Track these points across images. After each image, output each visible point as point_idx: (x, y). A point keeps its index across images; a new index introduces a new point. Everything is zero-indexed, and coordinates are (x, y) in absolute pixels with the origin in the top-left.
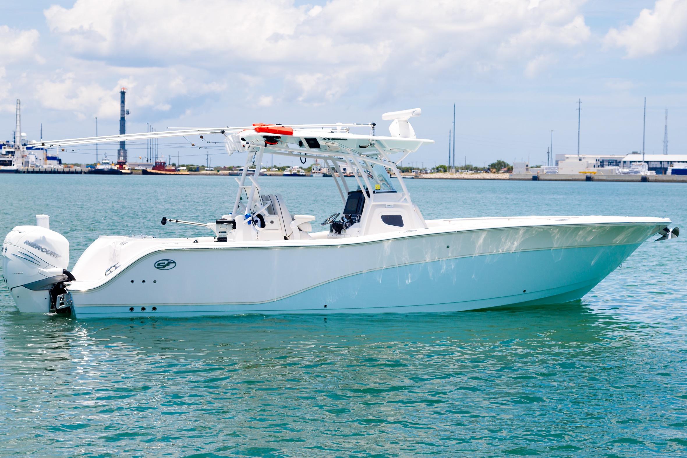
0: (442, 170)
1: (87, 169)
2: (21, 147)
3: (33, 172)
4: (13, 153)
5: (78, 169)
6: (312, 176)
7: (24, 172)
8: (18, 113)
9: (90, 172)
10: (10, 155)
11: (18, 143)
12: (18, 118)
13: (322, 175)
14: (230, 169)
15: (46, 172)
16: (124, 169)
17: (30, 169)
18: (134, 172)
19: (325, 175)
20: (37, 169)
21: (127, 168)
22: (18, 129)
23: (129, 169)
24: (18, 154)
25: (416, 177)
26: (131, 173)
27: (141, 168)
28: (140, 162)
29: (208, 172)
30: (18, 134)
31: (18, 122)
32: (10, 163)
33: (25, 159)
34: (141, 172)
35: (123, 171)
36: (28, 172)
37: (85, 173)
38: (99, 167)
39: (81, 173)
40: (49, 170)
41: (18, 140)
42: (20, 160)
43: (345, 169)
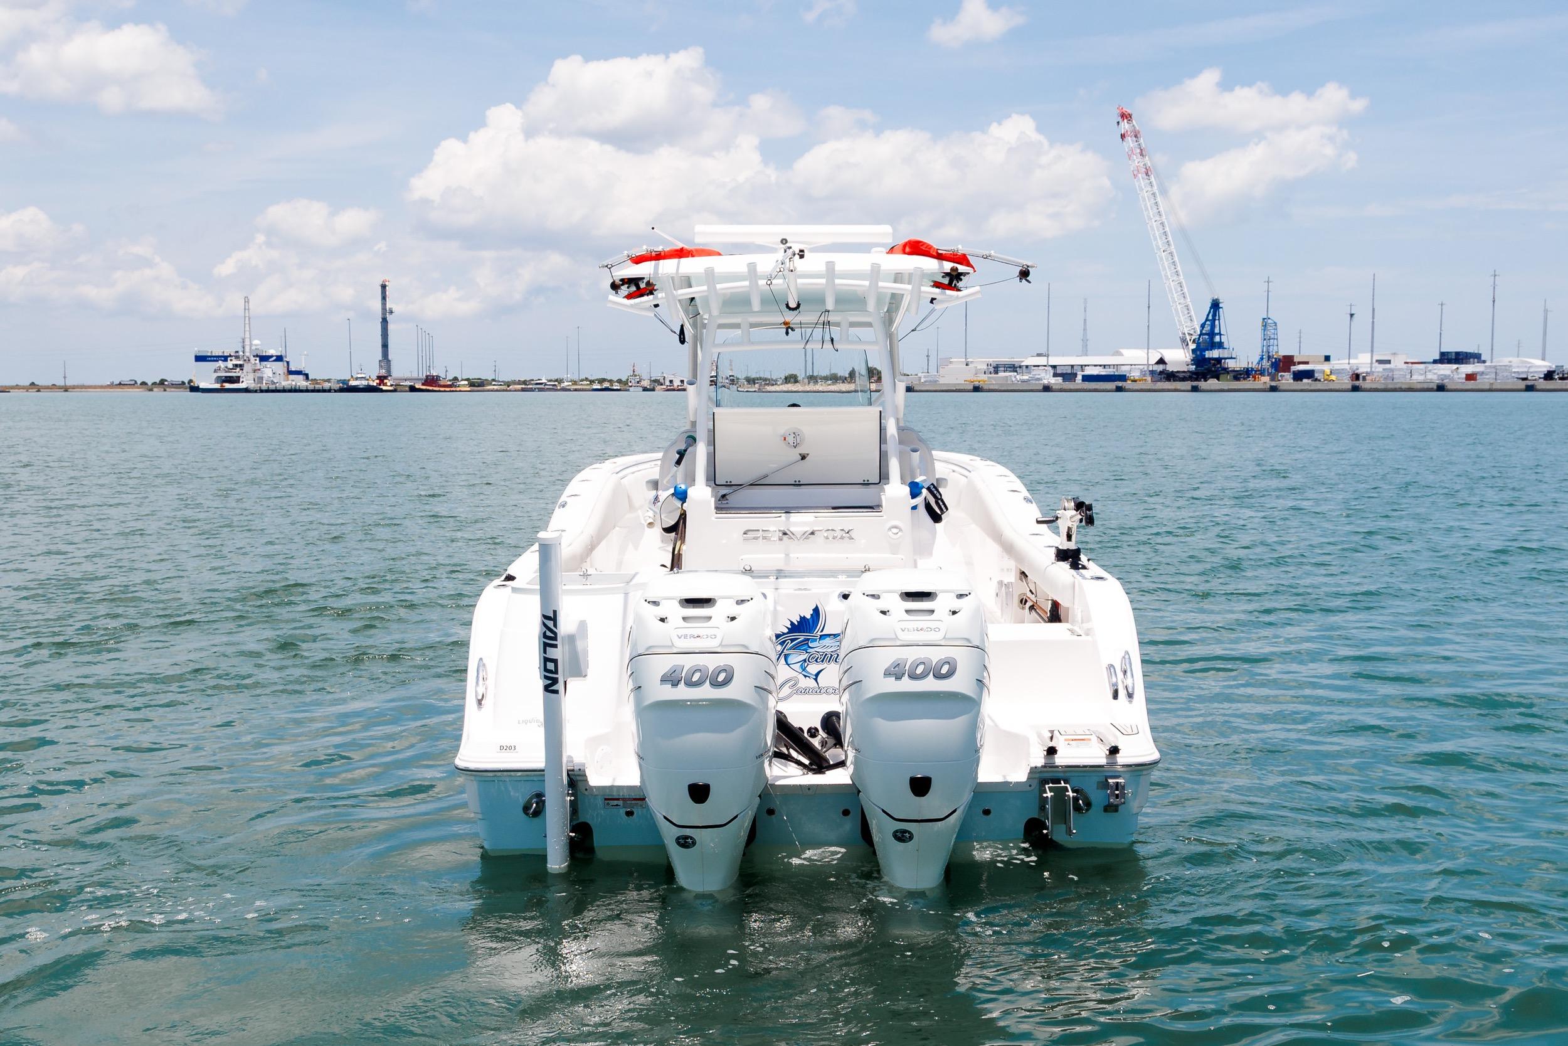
0: (792, 380)
1: (337, 386)
2: (252, 359)
3: (268, 391)
4: (241, 366)
5: (327, 385)
6: (628, 390)
7: (256, 391)
8: (247, 315)
9: (341, 390)
10: (238, 369)
11: (247, 354)
12: (247, 322)
13: (641, 389)
14: (525, 382)
15: (284, 391)
16: (385, 385)
17: (264, 387)
18: (399, 388)
19: (645, 389)
20: (272, 387)
21: (389, 384)
22: (247, 335)
23: (391, 385)
24: (247, 367)
25: (760, 391)
26: (395, 391)
27: (408, 383)
28: (408, 375)
29: (495, 387)
30: (247, 342)
31: (247, 326)
32: (236, 380)
33: (258, 374)
34: (407, 389)
35: (384, 388)
36: (262, 391)
37: (336, 391)
38: (353, 383)
39: (329, 391)
40: (288, 387)
41: (247, 349)
42: (251, 376)
43: (671, 381)
